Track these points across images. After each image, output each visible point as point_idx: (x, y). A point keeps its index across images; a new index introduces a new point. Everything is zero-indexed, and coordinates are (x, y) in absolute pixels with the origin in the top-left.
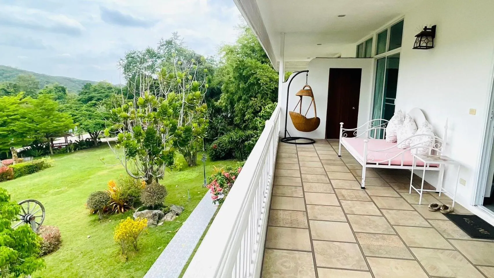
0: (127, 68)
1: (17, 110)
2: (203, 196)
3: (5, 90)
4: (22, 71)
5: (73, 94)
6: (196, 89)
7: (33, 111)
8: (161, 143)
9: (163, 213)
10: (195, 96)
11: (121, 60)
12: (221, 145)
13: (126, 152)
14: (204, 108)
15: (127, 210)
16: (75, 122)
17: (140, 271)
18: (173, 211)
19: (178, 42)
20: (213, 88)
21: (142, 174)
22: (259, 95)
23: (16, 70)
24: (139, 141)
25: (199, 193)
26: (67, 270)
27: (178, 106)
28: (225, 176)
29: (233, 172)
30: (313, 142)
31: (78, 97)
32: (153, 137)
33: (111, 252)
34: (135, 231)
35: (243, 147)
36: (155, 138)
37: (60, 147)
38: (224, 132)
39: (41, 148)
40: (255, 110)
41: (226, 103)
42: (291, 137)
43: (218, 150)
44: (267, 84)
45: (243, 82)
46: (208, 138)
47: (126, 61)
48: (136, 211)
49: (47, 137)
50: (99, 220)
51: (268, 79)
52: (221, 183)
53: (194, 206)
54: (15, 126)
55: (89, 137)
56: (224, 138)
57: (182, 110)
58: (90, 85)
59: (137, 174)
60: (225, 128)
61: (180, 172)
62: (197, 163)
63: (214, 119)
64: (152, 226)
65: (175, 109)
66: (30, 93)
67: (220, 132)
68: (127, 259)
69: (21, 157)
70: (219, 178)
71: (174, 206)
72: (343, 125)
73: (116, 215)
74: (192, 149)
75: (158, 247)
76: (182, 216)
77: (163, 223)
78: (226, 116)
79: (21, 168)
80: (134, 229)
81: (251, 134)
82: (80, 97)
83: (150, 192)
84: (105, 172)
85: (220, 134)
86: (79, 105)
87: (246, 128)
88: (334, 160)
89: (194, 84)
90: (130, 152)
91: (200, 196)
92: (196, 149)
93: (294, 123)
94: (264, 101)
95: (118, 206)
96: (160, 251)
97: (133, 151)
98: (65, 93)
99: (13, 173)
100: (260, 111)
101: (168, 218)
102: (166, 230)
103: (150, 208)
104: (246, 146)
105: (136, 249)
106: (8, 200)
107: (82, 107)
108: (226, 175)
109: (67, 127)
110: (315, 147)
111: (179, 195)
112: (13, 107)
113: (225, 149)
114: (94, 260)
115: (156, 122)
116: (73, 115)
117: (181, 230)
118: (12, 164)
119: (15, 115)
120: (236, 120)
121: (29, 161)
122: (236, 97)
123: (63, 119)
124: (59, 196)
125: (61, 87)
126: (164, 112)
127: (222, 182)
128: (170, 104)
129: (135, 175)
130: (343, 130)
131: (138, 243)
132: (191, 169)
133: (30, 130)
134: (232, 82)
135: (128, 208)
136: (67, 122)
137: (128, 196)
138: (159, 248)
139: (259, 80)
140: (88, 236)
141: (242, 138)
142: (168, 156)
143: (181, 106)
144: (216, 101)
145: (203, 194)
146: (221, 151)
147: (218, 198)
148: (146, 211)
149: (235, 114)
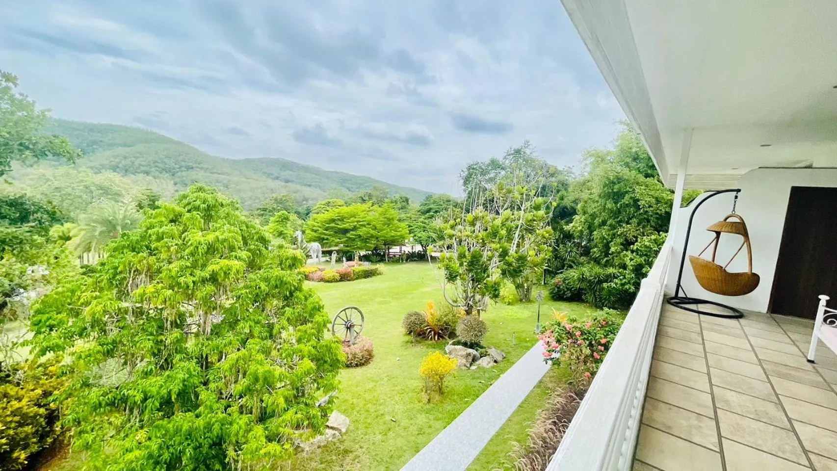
0: (467, 181)
1: (365, 217)
2: (533, 345)
3: (362, 198)
4: (377, 181)
5: (415, 205)
6: (538, 208)
7: (378, 219)
8: (487, 269)
9: (479, 356)
10: (536, 217)
11: (462, 171)
12: (567, 282)
13: (446, 274)
14: (547, 232)
15: (441, 339)
16: (410, 233)
17: (441, 421)
18: (490, 356)
19: (528, 152)
20: (566, 207)
21: (461, 302)
22: (635, 221)
23: (373, 180)
24: (461, 265)
25: (528, 339)
26: (370, 390)
27: (513, 227)
28: (565, 329)
29: (579, 326)
30: (738, 315)
31: (418, 208)
32: (478, 261)
33: (415, 385)
34: (441, 370)
35: (599, 289)
36: (481, 263)
37: (395, 256)
38: (573, 264)
39: (379, 254)
40: (626, 240)
41: (583, 228)
42: (688, 297)
43: (561, 287)
44: (652, 207)
45: (612, 202)
46: (551, 269)
47: (467, 173)
48: (450, 343)
49: (385, 245)
50: (412, 342)
51: (654, 200)
52: (559, 337)
53: (519, 357)
54: (362, 231)
55: (422, 250)
56: (571, 274)
57: (517, 233)
58: (431, 196)
59: (455, 302)
60: (576, 259)
61: (508, 306)
62: (531, 298)
63: (561, 246)
64: (464, 368)
65: (510, 231)
66: (380, 203)
67: (567, 264)
68: (429, 400)
69: (362, 261)
70: (557, 330)
71: (493, 349)
72: (827, 301)
73: (430, 342)
74: (527, 280)
75: (465, 398)
76: (502, 365)
77: (476, 367)
78: (579, 244)
79: (359, 272)
80: (441, 368)
81: (614, 274)
82: (420, 208)
83: (467, 326)
84: (428, 289)
85: (568, 267)
86: (418, 216)
87: (607, 264)
88: (797, 369)
89: (536, 202)
90: (451, 275)
91: (529, 344)
92: (532, 281)
93: (696, 276)
94: (641, 230)
95: (433, 332)
96: (468, 404)
97: (454, 275)
98: (408, 204)
99: (352, 275)
100: (633, 244)
101: (484, 362)
102: (478, 378)
103: (465, 345)
104: (603, 288)
105: (441, 391)
106: (321, 310)
107: (421, 218)
108: (567, 326)
109: (403, 237)
110: (744, 328)
111: (502, 336)
112: (362, 214)
113: (573, 288)
114: (397, 388)
115: (484, 245)
116: (410, 226)
117: (497, 383)
118: (354, 266)
119: (363, 221)
120: (595, 252)
121: (367, 266)
122: (597, 222)
123: (400, 229)
124: (383, 306)
125: (406, 198)
126: (495, 234)
127: (561, 337)
128: (503, 225)
129: (454, 302)
130: (826, 312)
131: (445, 384)
132: (522, 305)
133: (372, 236)
134: (593, 201)
135: (442, 337)
136: (403, 232)
137: (444, 323)
138: (466, 400)
139: (638, 200)
140: (398, 359)
141: (599, 278)
142: (492, 287)
143: (517, 227)
144: (567, 223)
145: (534, 342)
146: (566, 290)
147: (552, 357)
148: (460, 347)
149: (593, 244)
